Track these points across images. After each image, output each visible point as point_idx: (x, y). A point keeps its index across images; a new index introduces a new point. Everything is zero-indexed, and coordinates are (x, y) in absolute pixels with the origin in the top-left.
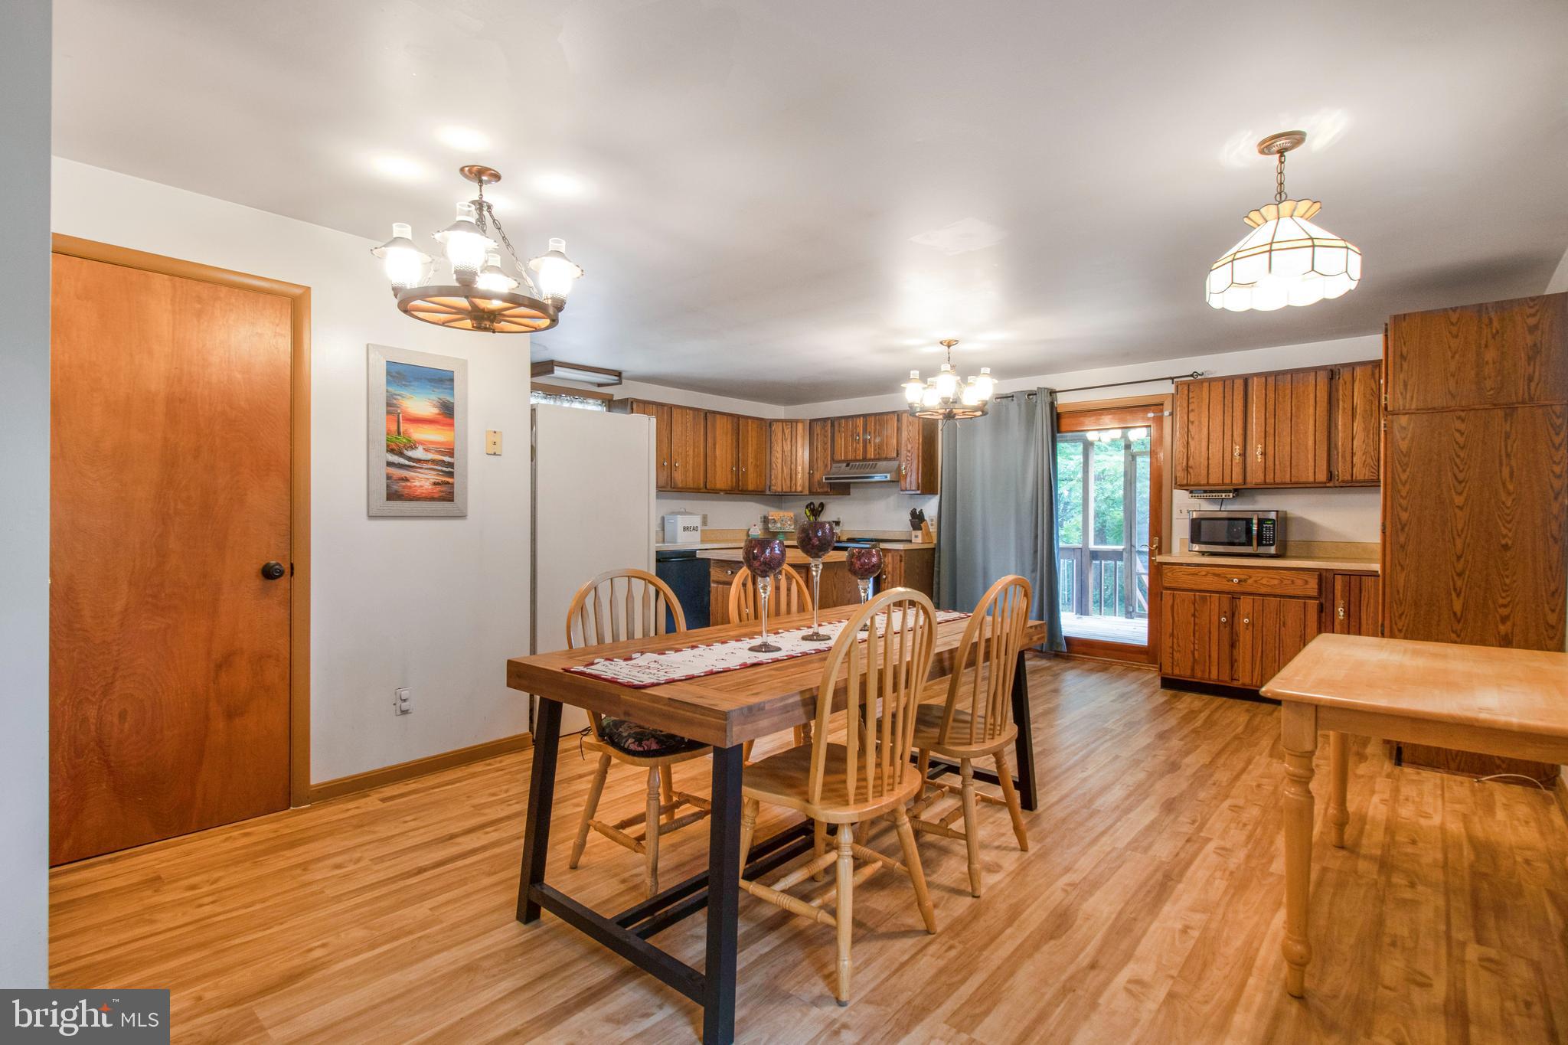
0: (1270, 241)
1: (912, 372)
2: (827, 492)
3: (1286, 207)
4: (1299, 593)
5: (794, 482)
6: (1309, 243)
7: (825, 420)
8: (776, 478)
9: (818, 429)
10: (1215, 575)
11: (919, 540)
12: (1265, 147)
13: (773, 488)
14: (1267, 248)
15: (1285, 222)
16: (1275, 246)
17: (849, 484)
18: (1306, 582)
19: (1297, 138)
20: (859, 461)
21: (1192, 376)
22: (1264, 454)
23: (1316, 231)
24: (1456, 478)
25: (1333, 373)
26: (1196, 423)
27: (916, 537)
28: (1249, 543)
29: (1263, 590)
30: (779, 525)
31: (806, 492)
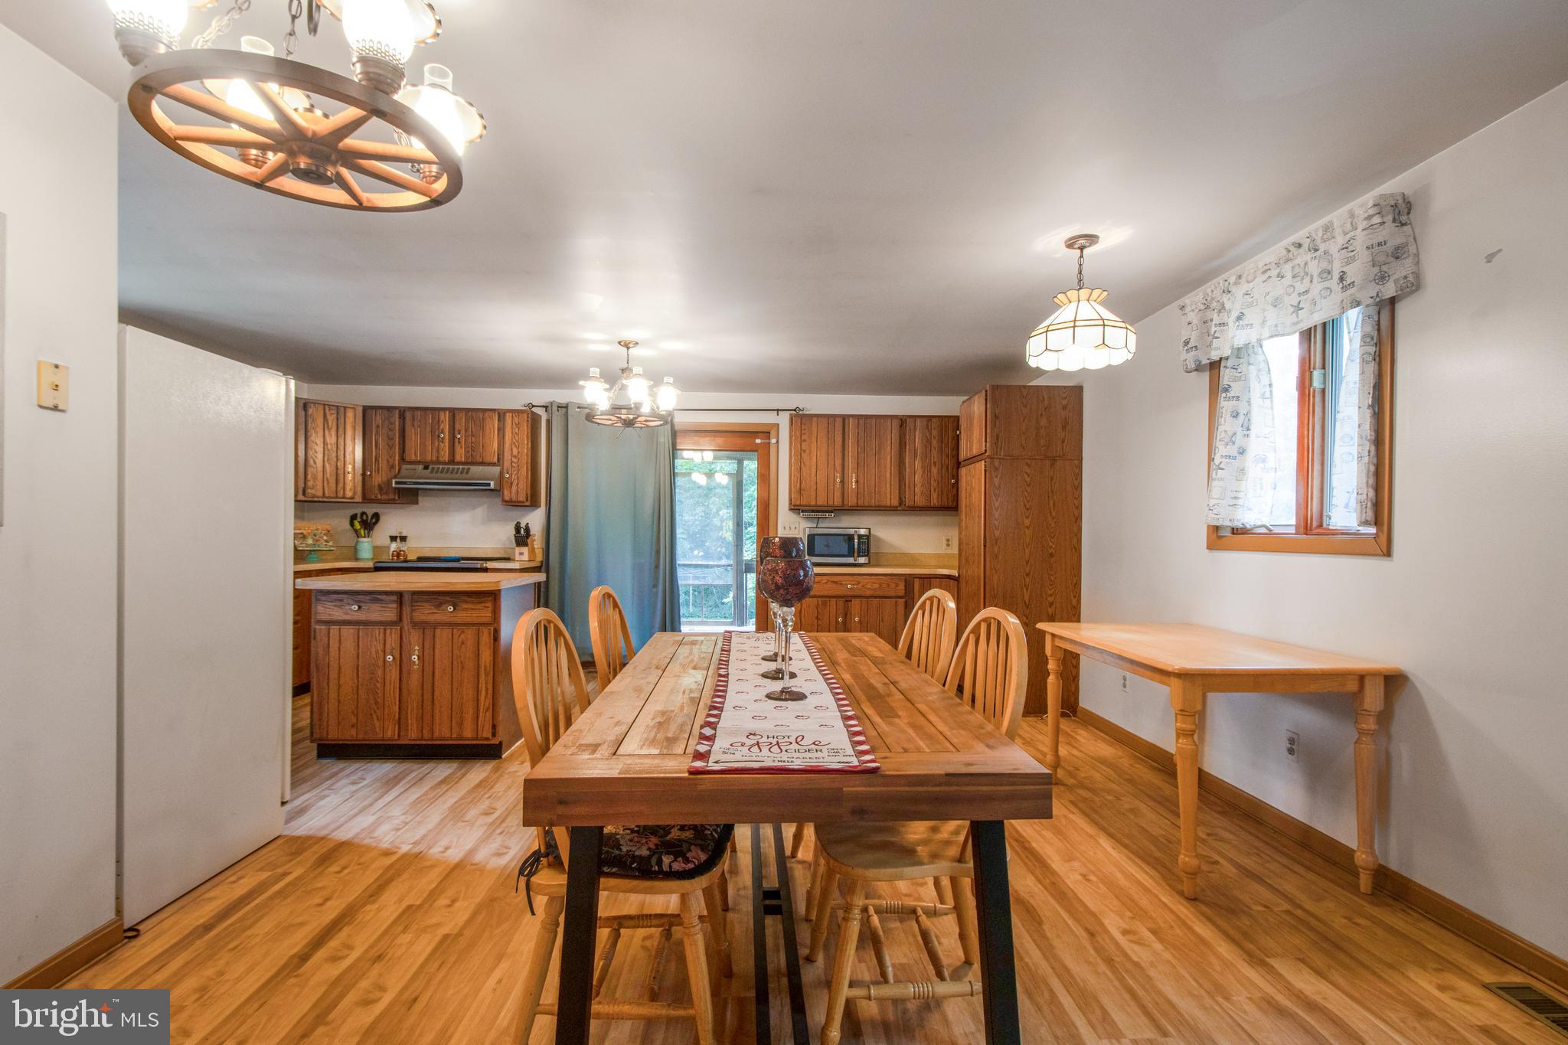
0: (1073, 319)
1: (591, 369)
2: (394, 499)
3: (1084, 293)
4: (892, 594)
5: (341, 485)
6: (1101, 322)
7: (389, 409)
8: (315, 478)
9: (377, 419)
10: (836, 583)
11: (526, 557)
12: (1070, 244)
13: (309, 491)
14: (1072, 324)
15: (1083, 304)
16: (1077, 324)
17: (418, 489)
18: (897, 585)
19: (1092, 239)
20: (444, 463)
21: (795, 410)
22: (857, 482)
23: (1106, 314)
24: (1025, 506)
25: (903, 421)
26: (807, 451)
27: (521, 554)
28: (851, 554)
29: (868, 593)
30: (310, 541)
31: (358, 498)
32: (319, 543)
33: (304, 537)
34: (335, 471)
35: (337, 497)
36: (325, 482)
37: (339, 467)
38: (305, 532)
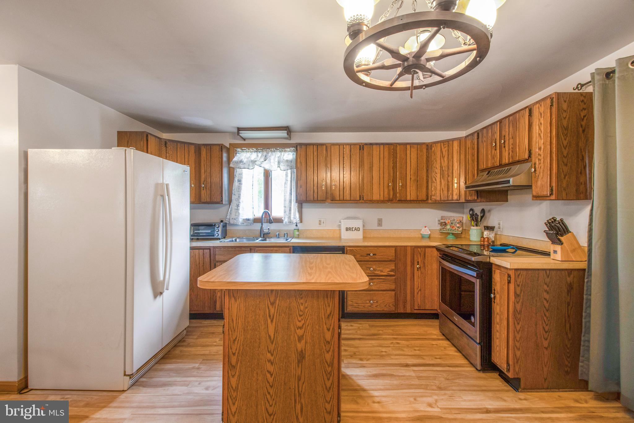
5: (450, 192)
8: (436, 189)
11: (559, 256)
30: (448, 227)
32: (454, 228)
33: (446, 224)
34: (447, 183)
35: (448, 200)
36: (441, 191)
37: (449, 181)
38: (447, 222)
